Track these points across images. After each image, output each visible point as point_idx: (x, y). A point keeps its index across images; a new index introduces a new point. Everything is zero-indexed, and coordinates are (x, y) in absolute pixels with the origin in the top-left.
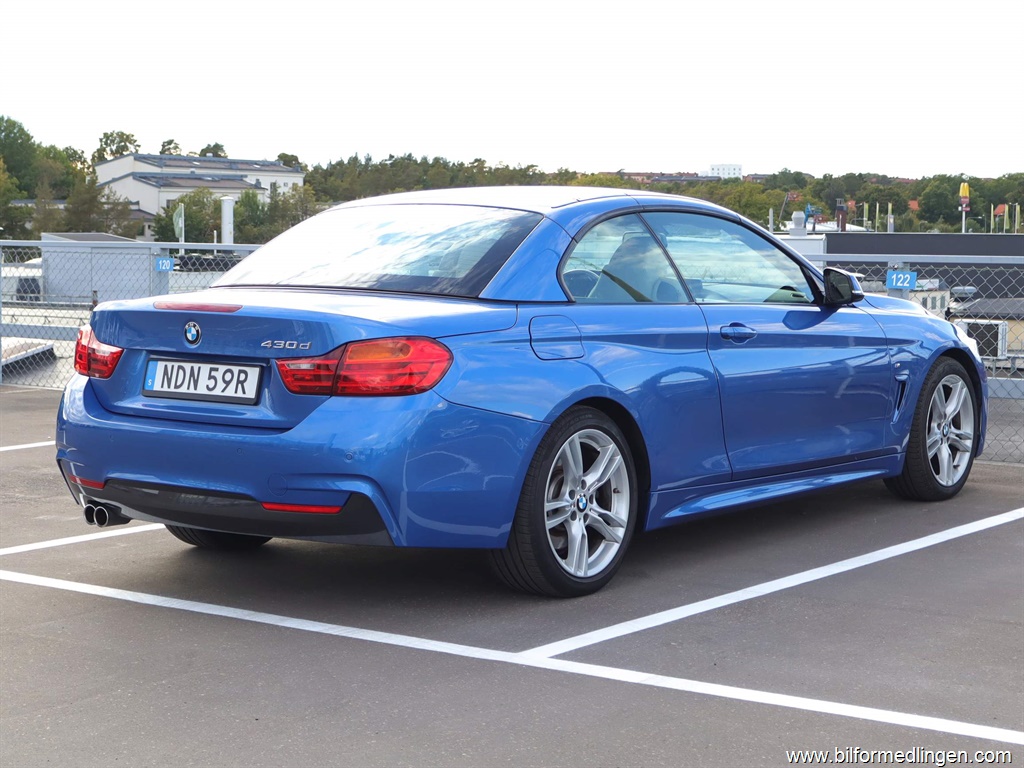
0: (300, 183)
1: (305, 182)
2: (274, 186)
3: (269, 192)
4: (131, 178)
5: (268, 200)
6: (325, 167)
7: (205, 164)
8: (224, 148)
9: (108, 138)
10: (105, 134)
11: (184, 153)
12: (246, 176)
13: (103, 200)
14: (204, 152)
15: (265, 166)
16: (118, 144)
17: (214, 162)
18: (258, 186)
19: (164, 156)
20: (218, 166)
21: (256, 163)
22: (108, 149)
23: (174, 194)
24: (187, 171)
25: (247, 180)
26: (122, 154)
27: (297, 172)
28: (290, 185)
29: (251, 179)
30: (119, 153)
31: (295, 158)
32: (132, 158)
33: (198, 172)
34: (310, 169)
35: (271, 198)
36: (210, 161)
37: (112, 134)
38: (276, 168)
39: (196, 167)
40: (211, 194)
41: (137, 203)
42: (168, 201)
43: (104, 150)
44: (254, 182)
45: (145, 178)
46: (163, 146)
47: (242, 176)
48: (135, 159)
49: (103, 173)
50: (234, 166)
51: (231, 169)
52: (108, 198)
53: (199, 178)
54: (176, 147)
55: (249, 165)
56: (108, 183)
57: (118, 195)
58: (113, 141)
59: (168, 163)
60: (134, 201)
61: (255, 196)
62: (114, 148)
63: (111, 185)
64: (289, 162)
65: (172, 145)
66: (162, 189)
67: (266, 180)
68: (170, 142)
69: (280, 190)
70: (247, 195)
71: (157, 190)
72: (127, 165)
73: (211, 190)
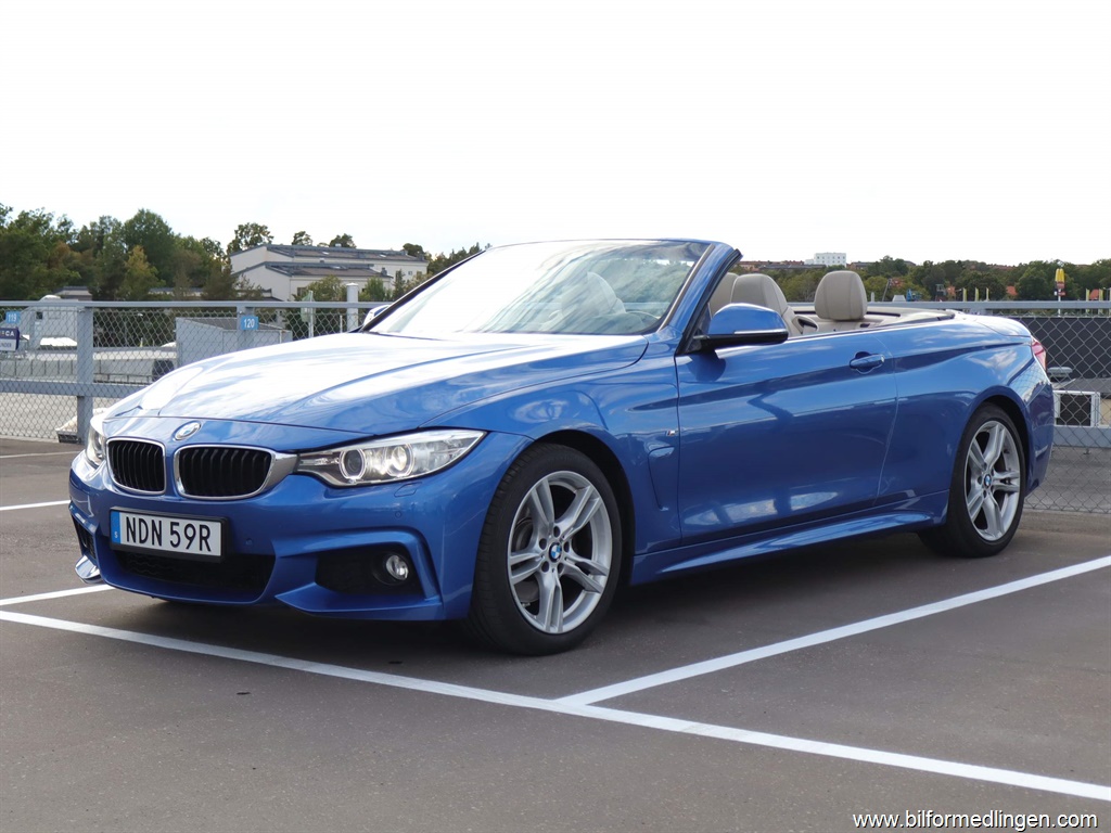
0: (424, 272)
1: (428, 270)
2: (399, 275)
3: (394, 280)
4: (264, 267)
5: (393, 288)
6: (448, 257)
7: (333, 255)
8: (353, 239)
9: (242, 230)
10: (240, 227)
11: (315, 244)
12: (372, 265)
13: (238, 288)
14: (333, 243)
15: (390, 256)
16: (252, 235)
17: (343, 252)
18: (383, 274)
19: (295, 246)
20: (346, 255)
21: (382, 252)
22: (243, 240)
23: (304, 282)
24: (317, 260)
25: (373, 268)
26: (256, 245)
27: (421, 261)
28: (415, 273)
29: (377, 268)
30: (253, 244)
31: (419, 248)
32: (265, 248)
33: (327, 261)
34: (434, 258)
35: (397, 286)
36: (338, 251)
37: (247, 226)
38: (401, 258)
39: (325, 257)
40: (339, 282)
41: (270, 291)
42: (299, 289)
43: (240, 241)
44: (379, 271)
45: (277, 267)
46: (295, 237)
47: (369, 265)
48: (268, 249)
49: (238, 263)
50: (361, 256)
51: (358, 258)
52: (242, 286)
53: (328, 267)
54: (307, 239)
55: (375, 255)
56: (242, 272)
57: (251, 283)
58: (247, 233)
59: (299, 253)
60: (266, 289)
61: (381, 284)
62: (249, 239)
63: (246, 274)
64: (413, 252)
65: (304, 237)
66: (293, 277)
67: (392, 269)
68: (302, 234)
69: (404, 278)
70: (373, 283)
71: (287, 278)
72: (260, 255)
73: (340, 278)
